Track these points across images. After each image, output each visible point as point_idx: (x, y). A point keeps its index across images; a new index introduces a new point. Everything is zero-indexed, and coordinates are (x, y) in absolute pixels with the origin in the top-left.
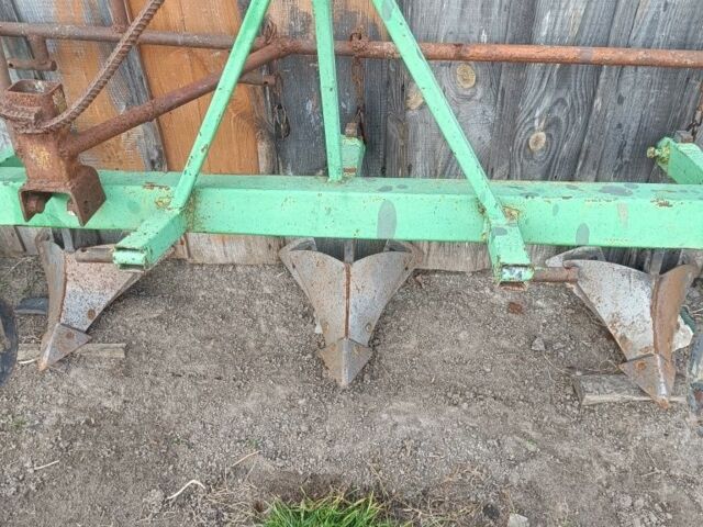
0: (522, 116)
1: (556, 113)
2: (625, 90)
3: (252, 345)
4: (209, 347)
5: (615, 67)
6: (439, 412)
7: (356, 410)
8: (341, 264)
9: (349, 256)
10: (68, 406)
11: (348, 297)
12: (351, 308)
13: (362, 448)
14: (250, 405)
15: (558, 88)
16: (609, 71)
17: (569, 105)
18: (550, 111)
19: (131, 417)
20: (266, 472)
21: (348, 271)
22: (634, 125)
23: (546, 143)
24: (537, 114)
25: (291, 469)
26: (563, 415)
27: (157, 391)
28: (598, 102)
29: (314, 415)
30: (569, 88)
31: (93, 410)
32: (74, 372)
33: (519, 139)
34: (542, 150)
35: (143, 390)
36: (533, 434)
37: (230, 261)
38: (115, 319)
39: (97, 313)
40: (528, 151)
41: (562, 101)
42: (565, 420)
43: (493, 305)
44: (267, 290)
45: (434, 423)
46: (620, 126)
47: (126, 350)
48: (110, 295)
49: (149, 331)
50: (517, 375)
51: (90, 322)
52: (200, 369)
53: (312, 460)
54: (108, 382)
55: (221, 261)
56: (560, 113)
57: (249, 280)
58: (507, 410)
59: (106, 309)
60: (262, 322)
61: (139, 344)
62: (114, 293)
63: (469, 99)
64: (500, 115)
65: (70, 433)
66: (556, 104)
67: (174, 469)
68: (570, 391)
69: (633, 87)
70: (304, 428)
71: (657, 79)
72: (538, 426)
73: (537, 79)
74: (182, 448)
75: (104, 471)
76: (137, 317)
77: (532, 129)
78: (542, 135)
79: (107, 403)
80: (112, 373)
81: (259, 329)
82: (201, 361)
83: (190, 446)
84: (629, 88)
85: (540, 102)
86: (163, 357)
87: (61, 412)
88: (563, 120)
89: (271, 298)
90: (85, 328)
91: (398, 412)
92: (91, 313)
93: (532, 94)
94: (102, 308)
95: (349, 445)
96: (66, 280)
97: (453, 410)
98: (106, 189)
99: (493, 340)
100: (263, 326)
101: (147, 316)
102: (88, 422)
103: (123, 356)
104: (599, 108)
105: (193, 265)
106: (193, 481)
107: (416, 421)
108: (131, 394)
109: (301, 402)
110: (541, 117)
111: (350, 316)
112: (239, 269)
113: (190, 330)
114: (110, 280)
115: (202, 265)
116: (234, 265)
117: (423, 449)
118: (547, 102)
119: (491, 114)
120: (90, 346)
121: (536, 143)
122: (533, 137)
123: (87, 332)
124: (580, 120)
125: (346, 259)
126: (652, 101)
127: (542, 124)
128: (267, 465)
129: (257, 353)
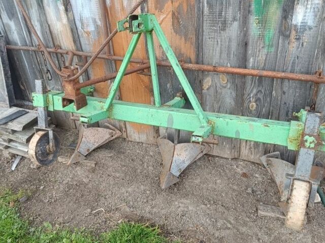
0: (246, 96)
1: (259, 95)
2: (285, 89)
3: (139, 171)
4: (123, 169)
5: (279, 79)
6: (198, 206)
7: (167, 199)
8: (173, 144)
9: (176, 142)
10: (72, 179)
11: (173, 157)
12: (174, 161)
13: (163, 212)
14: (130, 190)
15: (258, 86)
16: (277, 81)
17: (263, 93)
18: (256, 95)
19: (90, 186)
20: (126, 212)
21: (175, 147)
22: (291, 104)
23: (256, 107)
24: (251, 96)
25: (135, 213)
26: (248, 218)
27: (101, 180)
28: (274, 92)
29: (151, 197)
30: (263, 87)
31: (80, 181)
32: (78, 168)
33: (245, 105)
34: (255, 110)
35: (97, 178)
36: (232, 222)
37: (141, 141)
38: (96, 154)
39: (90, 151)
40: (249, 111)
41: (261, 91)
42: (248, 220)
43: (236, 173)
44: (151, 154)
45: (194, 209)
46: (285, 103)
47: (96, 164)
48: (96, 145)
49: (106, 160)
50: (235, 200)
51: (87, 153)
52: (118, 175)
53: (143, 211)
54: (87, 173)
55: (138, 141)
56: (260, 96)
57: (146, 149)
58: (225, 211)
59: (94, 150)
60: (145, 164)
61: (101, 163)
62: (98, 145)
63: (225, 87)
64: (236, 95)
65: (70, 187)
66: (258, 92)
67: (97, 204)
68: (255, 209)
69: (289, 88)
70: (145, 201)
71: (298, 86)
72: (236, 219)
73: (250, 82)
74: (103, 199)
75: (76, 200)
76: (104, 155)
77: (250, 101)
78: (254, 104)
79: (84, 180)
80: (89, 171)
81: (144, 166)
82: (119, 172)
83: (105, 198)
84: (287, 88)
85: (252, 91)
86: (107, 169)
87: (70, 180)
88: (262, 99)
89: (151, 156)
90: (85, 155)
91: (182, 203)
92: (88, 150)
93: (248, 88)
94: (92, 149)
95: (159, 210)
96: (82, 137)
97: (203, 206)
98: (88, 102)
99: (231, 185)
100: (145, 166)
101: (107, 155)
102: (76, 184)
103: (94, 166)
104: (275, 95)
105: (129, 141)
106: (102, 209)
107: (187, 207)
108: (93, 178)
109: (148, 192)
110: (253, 97)
111: (172, 164)
112: (144, 145)
113: (119, 162)
114: (97, 140)
115: (131, 141)
116: (142, 143)
117: (186, 217)
118: (255, 91)
119: (234, 94)
120: (85, 161)
121: (252, 107)
122: (251, 105)
123: (86, 156)
124: (268, 99)
125: (175, 142)
126: (297, 94)
127: (254, 99)
128: (128, 209)
129: (140, 174)
